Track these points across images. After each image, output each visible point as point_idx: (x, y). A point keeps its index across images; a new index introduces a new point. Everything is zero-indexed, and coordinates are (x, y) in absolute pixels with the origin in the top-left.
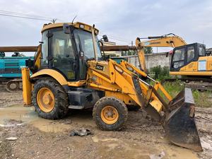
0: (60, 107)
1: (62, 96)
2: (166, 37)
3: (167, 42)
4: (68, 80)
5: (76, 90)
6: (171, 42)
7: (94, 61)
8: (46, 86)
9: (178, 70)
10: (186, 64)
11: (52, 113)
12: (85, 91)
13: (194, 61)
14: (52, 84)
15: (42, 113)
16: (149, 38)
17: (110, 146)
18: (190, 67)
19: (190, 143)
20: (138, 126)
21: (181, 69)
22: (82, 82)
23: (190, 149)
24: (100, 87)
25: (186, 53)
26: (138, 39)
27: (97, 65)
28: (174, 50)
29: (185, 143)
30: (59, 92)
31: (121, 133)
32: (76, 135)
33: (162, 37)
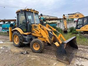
0: (20, 43)
1: (21, 38)
2: (75, 14)
3: (76, 16)
4: (24, 32)
5: (27, 36)
6: (78, 16)
7: (34, 25)
8: (16, 34)
9: (79, 28)
10: (83, 26)
11: (18, 45)
12: (30, 37)
13: (87, 24)
14: (18, 34)
15: (15, 45)
16: (68, 14)
17: (32, 58)
18: (85, 27)
19: (64, 60)
20: (49, 52)
21: (81, 28)
22: (29, 33)
23: (65, 63)
24: (35, 35)
25: (83, 21)
26: (64, 15)
27: (35, 26)
28: (78, 20)
29: (63, 60)
30: (20, 37)
31: (40, 54)
32: (22, 53)
33: (74, 14)
